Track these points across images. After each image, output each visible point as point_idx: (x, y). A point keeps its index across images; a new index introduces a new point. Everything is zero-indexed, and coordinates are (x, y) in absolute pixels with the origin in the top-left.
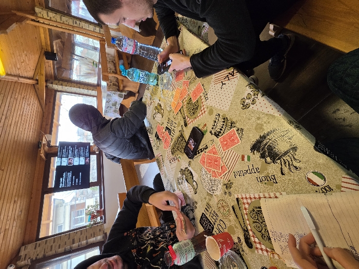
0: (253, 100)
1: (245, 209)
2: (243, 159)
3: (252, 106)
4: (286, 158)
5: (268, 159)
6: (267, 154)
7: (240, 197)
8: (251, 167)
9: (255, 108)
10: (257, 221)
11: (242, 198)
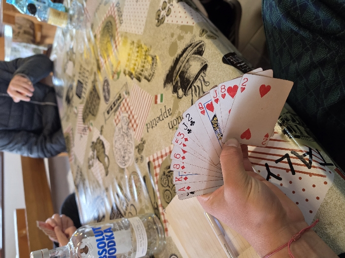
0: (168, 11)
1: (156, 175)
2: (156, 102)
3: (167, 18)
4: (197, 83)
5: (180, 92)
6: (179, 84)
7: (152, 159)
8: (163, 111)
9: (170, 22)
10: (168, 188)
11: (154, 160)
